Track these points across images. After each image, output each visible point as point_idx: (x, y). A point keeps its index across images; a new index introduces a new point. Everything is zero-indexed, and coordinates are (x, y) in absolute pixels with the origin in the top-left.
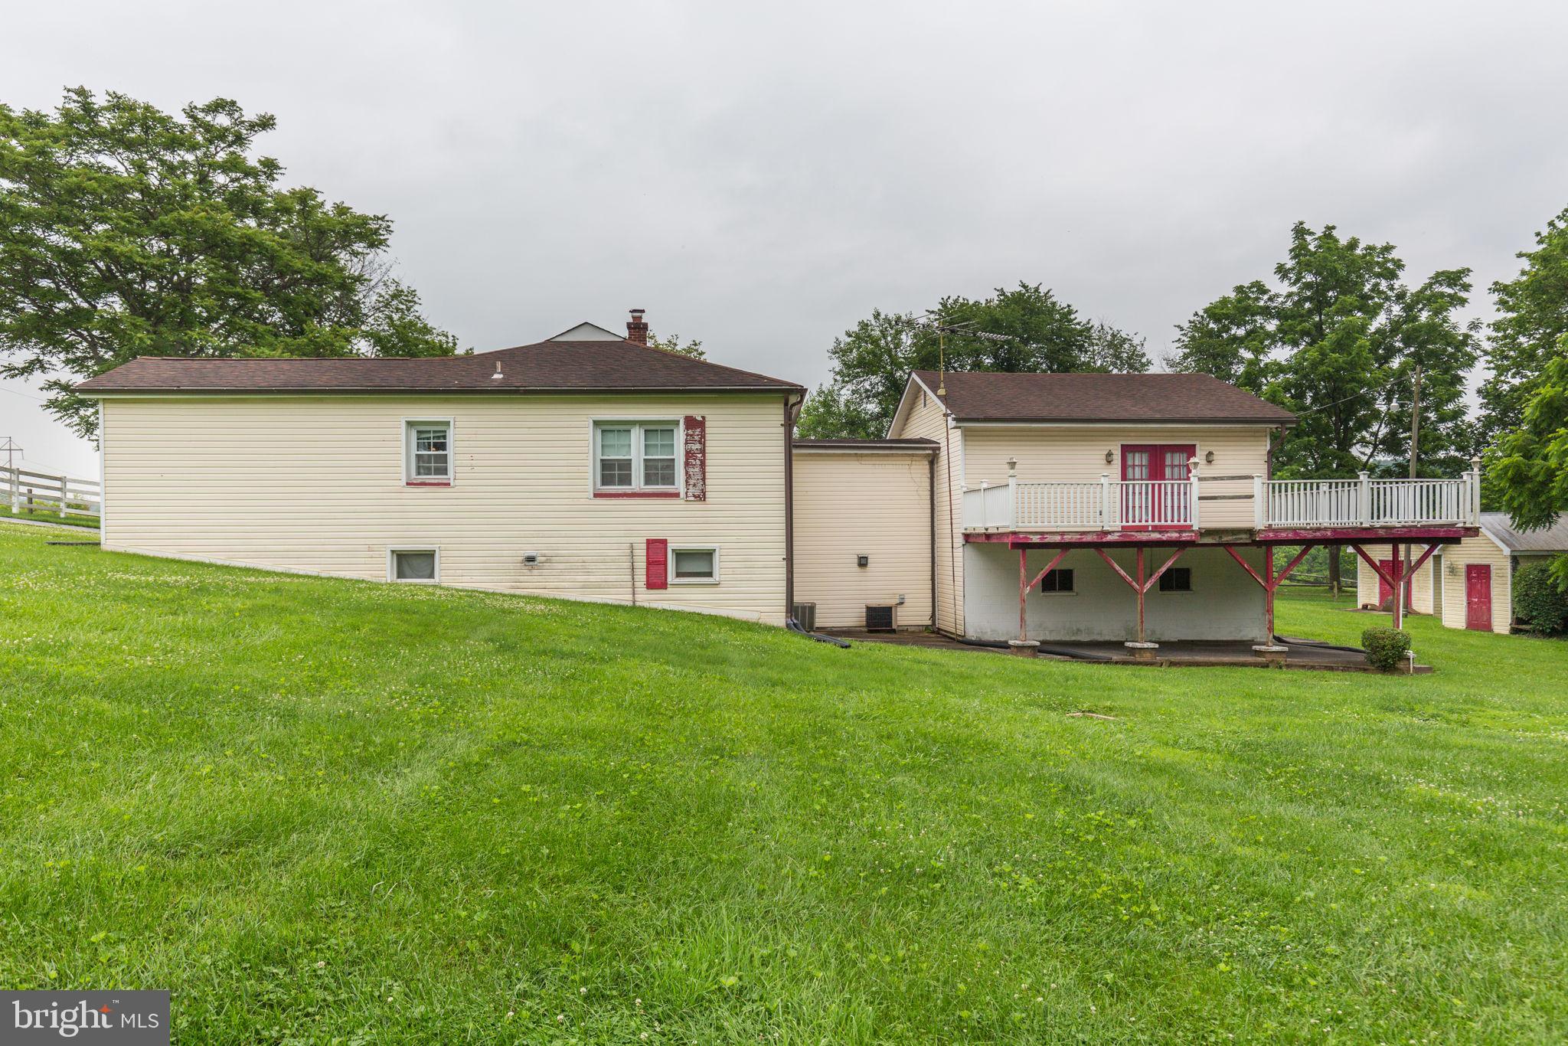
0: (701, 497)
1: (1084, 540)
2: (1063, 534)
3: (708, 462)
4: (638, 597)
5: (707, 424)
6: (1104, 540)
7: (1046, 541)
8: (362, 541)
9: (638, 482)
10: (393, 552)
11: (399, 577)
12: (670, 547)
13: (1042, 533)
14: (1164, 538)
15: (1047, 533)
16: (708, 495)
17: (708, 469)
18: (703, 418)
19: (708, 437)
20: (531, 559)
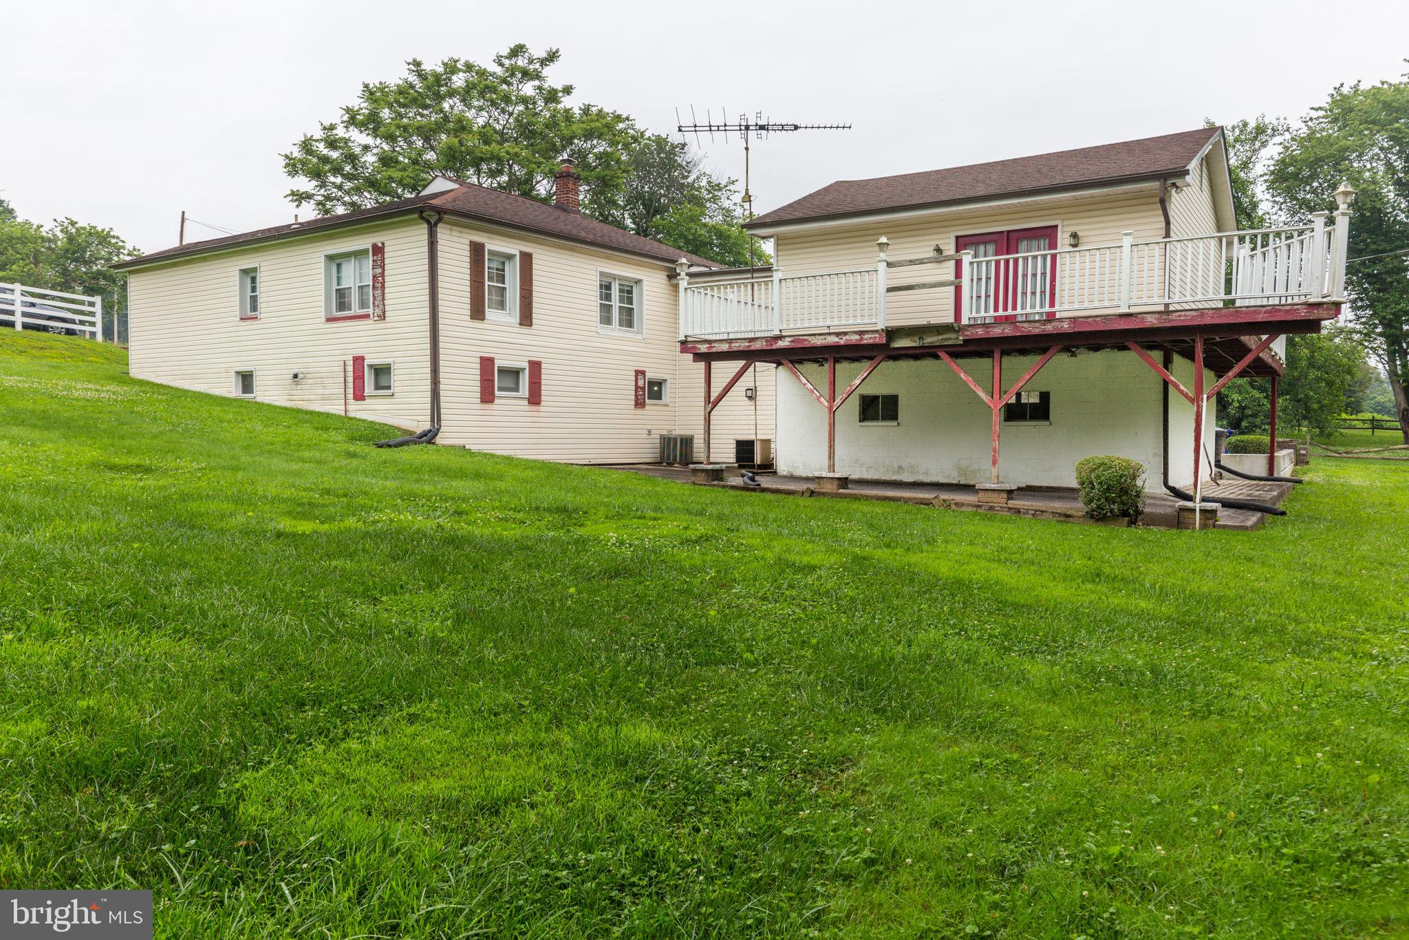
0: (382, 317)
1: (753, 348)
2: (730, 341)
3: (386, 285)
4: (350, 408)
5: (386, 249)
6: (774, 347)
7: (714, 350)
8: (222, 365)
9: (355, 310)
10: (238, 373)
11: (244, 392)
12: (367, 362)
13: (709, 342)
14: (842, 342)
15: (715, 341)
16: (387, 314)
17: (386, 291)
18: (383, 244)
19: (386, 261)
20: (296, 376)
